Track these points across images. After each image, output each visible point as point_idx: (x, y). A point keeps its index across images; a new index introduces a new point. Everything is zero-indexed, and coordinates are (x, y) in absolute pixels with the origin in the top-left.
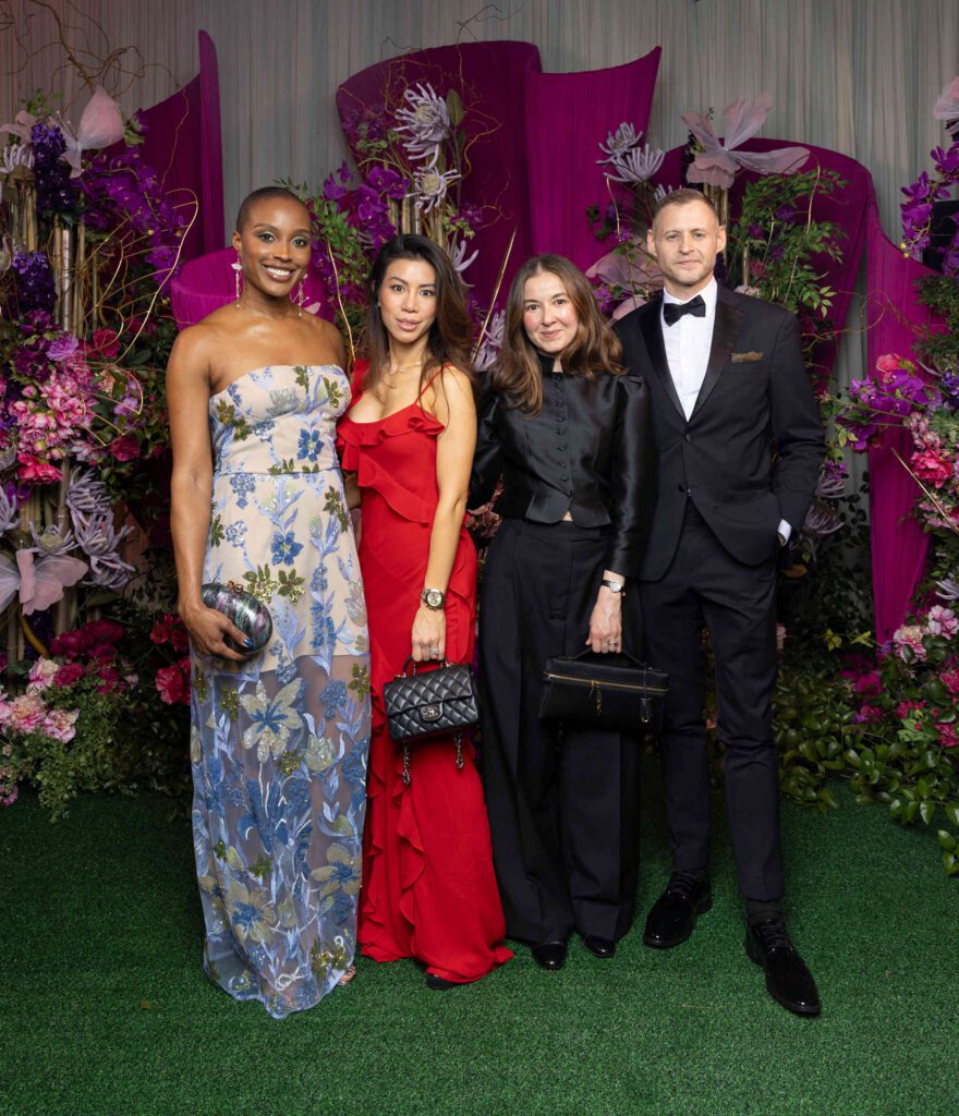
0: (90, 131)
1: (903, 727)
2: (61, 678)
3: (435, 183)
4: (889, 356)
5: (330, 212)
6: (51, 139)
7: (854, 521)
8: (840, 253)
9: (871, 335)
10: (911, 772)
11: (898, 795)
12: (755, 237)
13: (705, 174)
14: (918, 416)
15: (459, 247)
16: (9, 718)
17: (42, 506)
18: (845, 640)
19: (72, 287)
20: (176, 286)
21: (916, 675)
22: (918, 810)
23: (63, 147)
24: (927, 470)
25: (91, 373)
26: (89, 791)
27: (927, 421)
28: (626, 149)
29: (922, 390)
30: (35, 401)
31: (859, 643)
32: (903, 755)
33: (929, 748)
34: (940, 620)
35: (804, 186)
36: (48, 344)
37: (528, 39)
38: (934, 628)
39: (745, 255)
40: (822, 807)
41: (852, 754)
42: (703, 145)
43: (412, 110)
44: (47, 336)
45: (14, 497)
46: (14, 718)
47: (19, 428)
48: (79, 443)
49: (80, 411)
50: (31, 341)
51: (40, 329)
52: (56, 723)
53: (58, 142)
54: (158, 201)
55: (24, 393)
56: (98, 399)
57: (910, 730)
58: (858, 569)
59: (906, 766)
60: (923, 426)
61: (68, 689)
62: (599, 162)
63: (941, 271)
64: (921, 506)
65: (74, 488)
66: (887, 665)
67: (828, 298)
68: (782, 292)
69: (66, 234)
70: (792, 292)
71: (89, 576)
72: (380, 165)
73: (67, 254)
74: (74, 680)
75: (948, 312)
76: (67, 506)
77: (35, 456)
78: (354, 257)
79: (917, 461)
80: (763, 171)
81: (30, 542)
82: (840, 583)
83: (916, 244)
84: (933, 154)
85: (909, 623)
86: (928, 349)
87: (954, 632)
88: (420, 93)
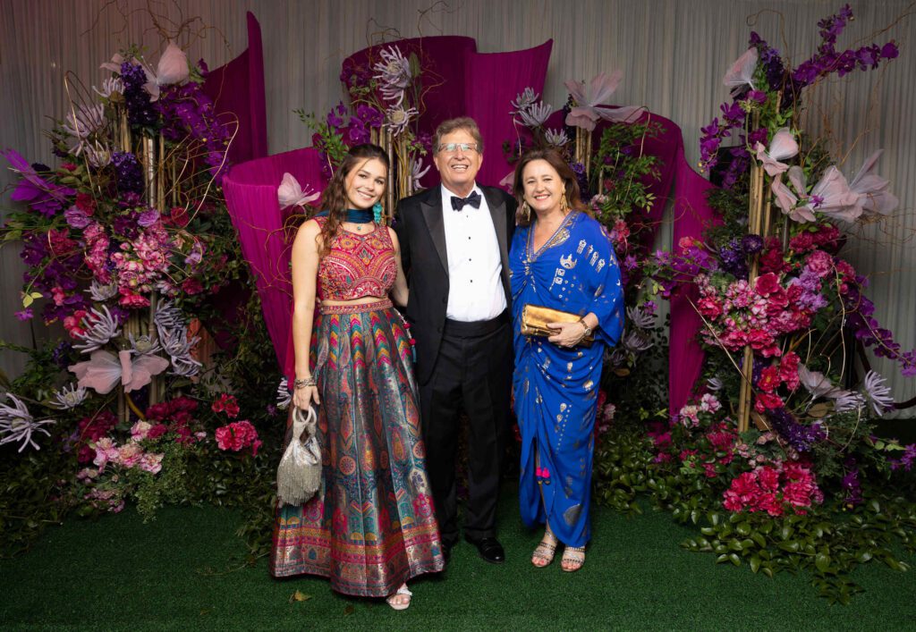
0: (165, 71)
1: (683, 466)
2: (152, 433)
3: (401, 116)
4: (687, 238)
5: (330, 134)
6: (135, 73)
7: (660, 343)
8: (659, 174)
9: (677, 225)
10: (687, 493)
11: (678, 506)
12: (607, 164)
13: (578, 120)
14: (703, 276)
15: (418, 163)
16: (117, 458)
17: (140, 324)
18: (651, 414)
19: (156, 178)
20: (225, 179)
21: (693, 435)
22: (690, 516)
23: (145, 79)
24: (707, 309)
25: (169, 235)
26: (171, 504)
27: (708, 279)
28: (528, 105)
29: (706, 260)
30: (130, 253)
31: (659, 416)
32: (683, 481)
33: (698, 478)
34: (709, 402)
35: (639, 131)
36: (138, 216)
37: (470, 35)
38: (704, 407)
39: (601, 175)
40: (631, 513)
41: (652, 481)
42: (577, 101)
43: (385, 64)
44: (137, 210)
45: (116, 316)
46: (121, 458)
47: (118, 270)
48: (162, 282)
49: (160, 261)
50: (126, 212)
51: (132, 205)
52: (148, 462)
53: (141, 76)
54: (212, 120)
55: (122, 247)
56: (173, 253)
57: (687, 467)
58: (661, 372)
59: (684, 488)
60: (706, 282)
61: (156, 440)
62: (511, 113)
63: (721, 186)
64: (702, 332)
65: (160, 312)
66: (675, 429)
67: (652, 201)
68: (622, 198)
69: (151, 142)
70: (629, 197)
71: (170, 368)
72: (367, 104)
73: (151, 156)
74: (160, 435)
75: (725, 212)
76: (154, 324)
77: (130, 289)
79: (701, 303)
80: (614, 120)
81: (129, 346)
82: (649, 380)
83: (708, 163)
84: (722, 107)
85: (690, 404)
86: (711, 236)
87: (717, 409)
88: (390, 52)
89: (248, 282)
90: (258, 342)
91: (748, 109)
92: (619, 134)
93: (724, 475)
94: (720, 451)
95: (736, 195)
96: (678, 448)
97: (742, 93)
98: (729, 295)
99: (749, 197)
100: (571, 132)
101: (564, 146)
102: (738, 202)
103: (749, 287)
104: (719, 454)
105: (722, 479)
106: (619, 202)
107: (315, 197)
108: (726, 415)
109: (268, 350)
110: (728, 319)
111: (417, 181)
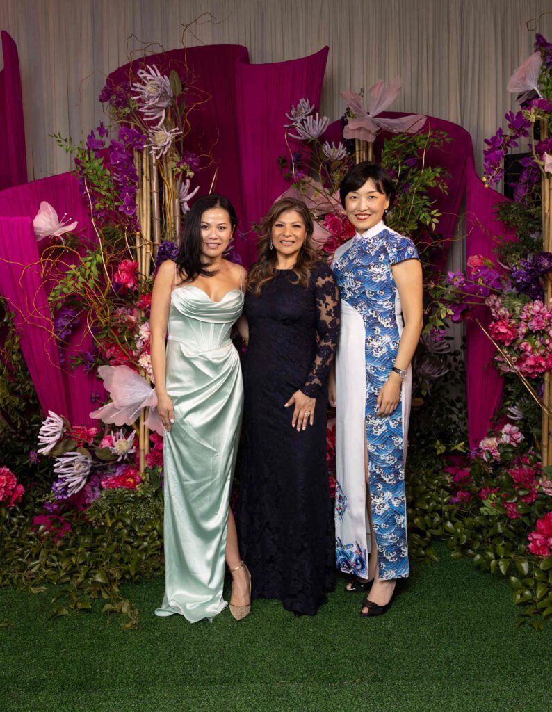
1: (483, 505)
3: (164, 137)
4: (476, 256)
5: (90, 158)
7: (457, 368)
8: (446, 187)
10: (488, 536)
11: (479, 551)
13: (356, 132)
14: (495, 297)
15: (185, 184)
18: (448, 448)
21: (493, 470)
22: (498, 566)
24: (500, 333)
27: (500, 300)
28: (304, 118)
29: (498, 279)
31: (457, 450)
32: (483, 523)
33: (499, 520)
34: (510, 434)
35: (423, 142)
37: (242, 43)
38: (505, 439)
41: (449, 524)
57: (489, 507)
58: (459, 400)
59: (485, 531)
60: (497, 304)
63: (513, 199)
64: (496, 358)
66: (474, 464)
67: (437, 218)
68: (406, 214)
70: (412, 214)
75: (517, 227)
78: (109, 190)
79: (493, 327)
80: (395, 131)
82: (447, 410)
83: (493, 177)
84: (507, 116)
85: (490, 436)
86: (503, 253)
87: (519, 441)
88: (148, 72)
89: (5, 320)
90: (18, 382)
91: (533, 118)
92: (402, 145)
93: (528, 515)
94: (521, 489)
95: (528, 208)
96: (477, 485)
97: (528, 100)
98: (523, 317)
99: (541, 210)
100: (350, 145)
101: (343, 160)
102: (531, 216)
103: (545, 308)
104: (521, 493)
105: (525, 520)
106: (403, 219)
107: (72, 227)
108: (529, 446)
109: (30, 391)
110: (524, 344)
111: (185, 204)
